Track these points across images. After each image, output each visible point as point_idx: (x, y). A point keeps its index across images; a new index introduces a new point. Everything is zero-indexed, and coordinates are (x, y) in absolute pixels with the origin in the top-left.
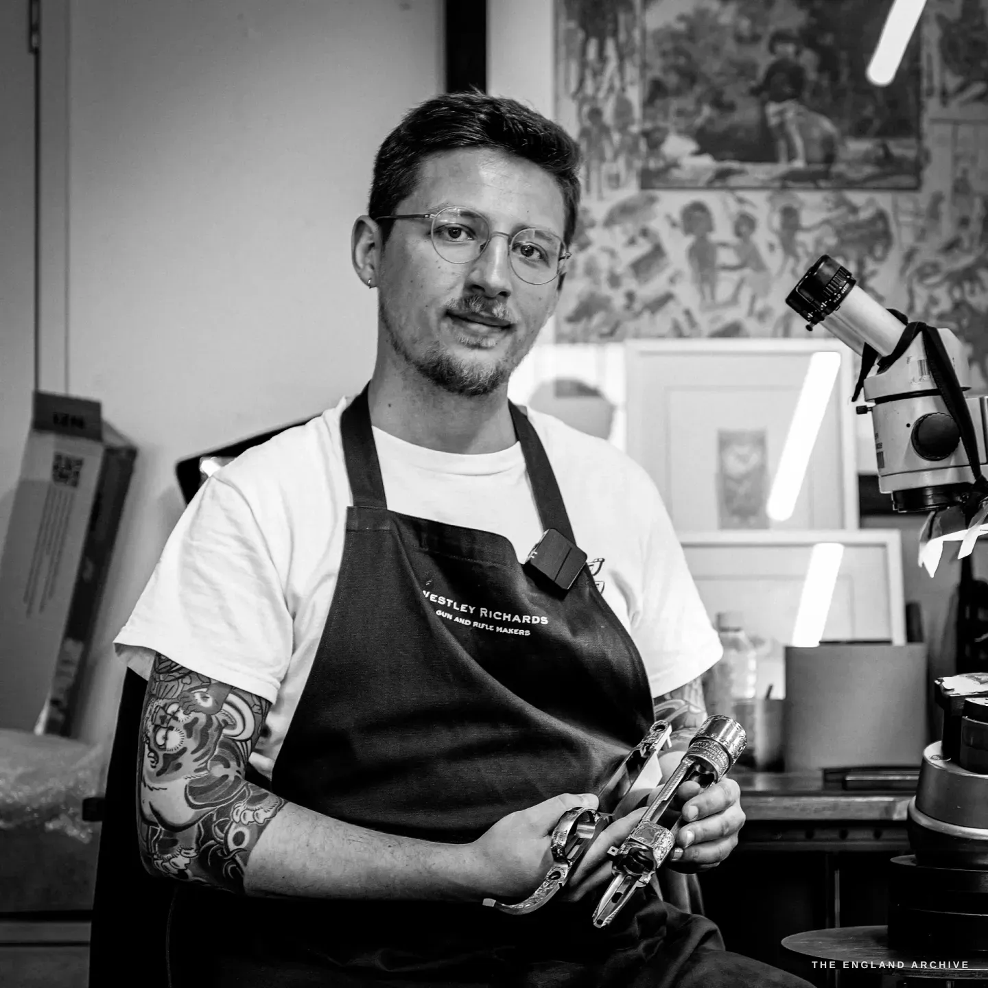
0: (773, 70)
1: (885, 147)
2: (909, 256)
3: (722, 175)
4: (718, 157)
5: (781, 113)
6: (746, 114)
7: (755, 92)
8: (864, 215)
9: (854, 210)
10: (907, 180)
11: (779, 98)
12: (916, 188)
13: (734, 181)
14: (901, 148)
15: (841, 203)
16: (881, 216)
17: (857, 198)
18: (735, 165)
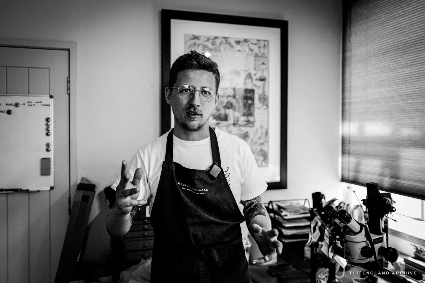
0: (227, 103)
1: (248, 119)
2: (252, 140)
3: (218, 124)
4: (217, 120)
5: (229, 112)
6: (222, 111)
7: (224, 107)
8: (244, 132)
9: (242, 131)
10: (252, 125)
11: (229, 108)
12: (253, 126)
13: (219, 125)
14: (251, 119)
15: (240, 129)
16: (247, 132)
17: (243, 128)
18: (219, 122)
